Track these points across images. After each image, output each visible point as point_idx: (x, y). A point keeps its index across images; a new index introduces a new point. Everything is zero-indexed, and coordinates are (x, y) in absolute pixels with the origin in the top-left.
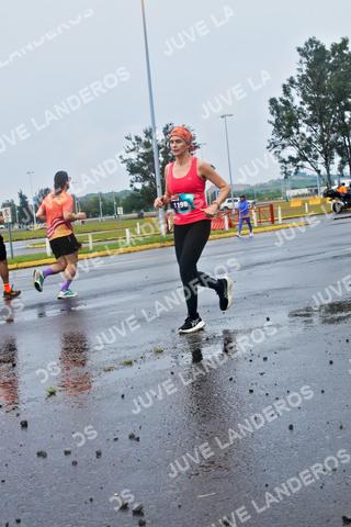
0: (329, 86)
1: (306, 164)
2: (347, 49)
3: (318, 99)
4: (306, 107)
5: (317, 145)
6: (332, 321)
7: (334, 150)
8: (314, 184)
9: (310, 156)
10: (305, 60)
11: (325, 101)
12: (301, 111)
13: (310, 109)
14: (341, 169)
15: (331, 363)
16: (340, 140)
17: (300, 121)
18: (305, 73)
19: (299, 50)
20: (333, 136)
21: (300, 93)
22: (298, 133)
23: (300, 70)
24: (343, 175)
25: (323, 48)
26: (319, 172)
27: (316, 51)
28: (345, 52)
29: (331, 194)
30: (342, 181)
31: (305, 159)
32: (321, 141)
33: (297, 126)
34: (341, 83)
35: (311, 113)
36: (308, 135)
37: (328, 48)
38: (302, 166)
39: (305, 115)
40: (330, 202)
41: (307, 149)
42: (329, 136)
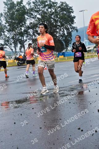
0: (16, 17)
1: (7, 47)
2: (22, 4)
3: (12, 22)
4: (7, 25)
5: (12, 40)
6: (16, 107)
7: (18, 42)
8: (10, 55)
9: (9, 44)
10: (6, 7)
11: (15, 23)
12: (5, 26)
13: (8, 26)
14: (20, 49)
15: (15, 123)
16: (20, 38)
17: (5, 30)
18: (7, 12)
19: (4, 3)
20: (17, 36)
21: (5, 19)
22: (4, 35)
23: (5, 10)
24: (21, 52)
25: (13, 2)
26: (12, 50)
27: (11, 3)
28: (22, 5)
29: (17, 59)
30: (21, 54)
31: (7, 45)
32: (13, 38)
33: (4, 32)
34: (20, 16)
35: (9, 27)
36: (8, 36)
37: (15, 3)
38: (6, 48)
39: (7, 28)
40: (17, 62)
41: (8, 41)
42: (16, 37)
